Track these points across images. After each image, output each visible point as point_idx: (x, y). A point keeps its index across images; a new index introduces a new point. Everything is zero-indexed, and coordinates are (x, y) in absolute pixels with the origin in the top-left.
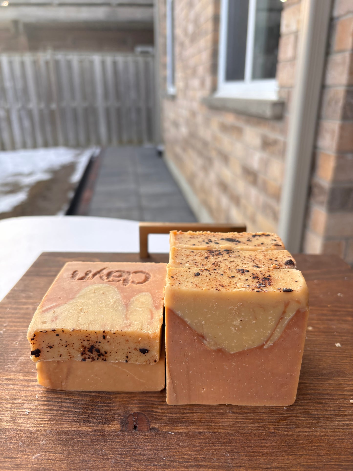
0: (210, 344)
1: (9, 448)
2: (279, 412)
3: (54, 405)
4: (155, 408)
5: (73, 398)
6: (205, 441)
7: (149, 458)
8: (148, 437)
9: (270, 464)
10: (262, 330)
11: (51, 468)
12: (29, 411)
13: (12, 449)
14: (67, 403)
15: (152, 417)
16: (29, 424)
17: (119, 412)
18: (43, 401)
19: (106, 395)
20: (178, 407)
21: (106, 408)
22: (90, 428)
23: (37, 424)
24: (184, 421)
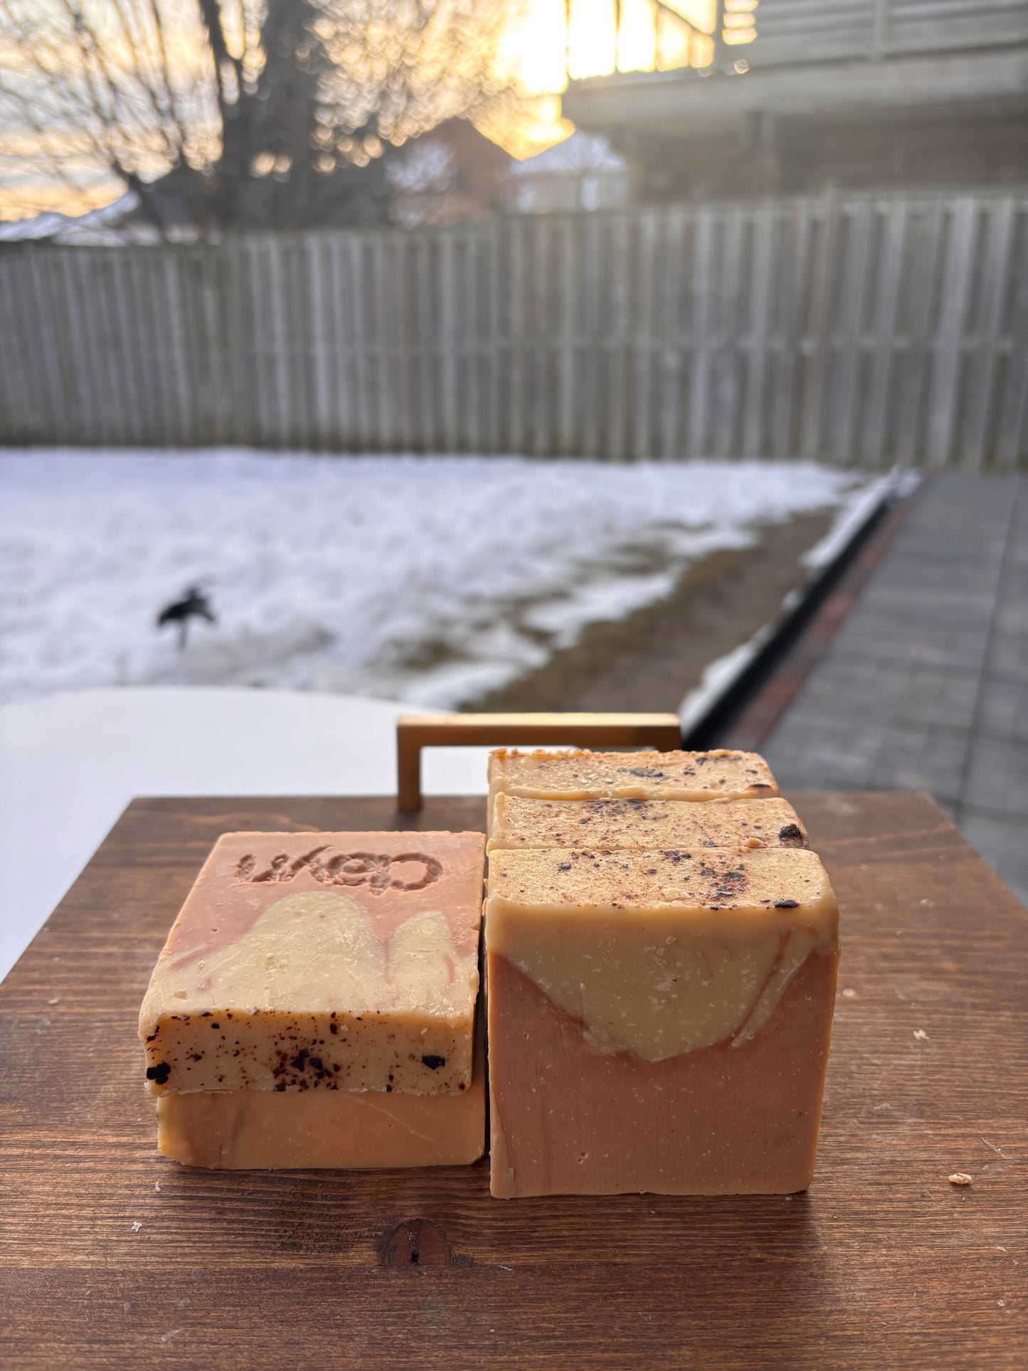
0: (597, 1041)
1: (97, 1319)
2: (773, 1208)
3: (204, 1208)
4: (461, 1206)
5: (250, 1187)
6: (590, 1285)
7: (455, 1331)
8: (447, 1281)
9: (753, 1337)
10: (725, 1003)
11: (211, 1362)
12: (140, 1225)
13: (106, 1321)
14: (238, 1200)
15: (456, 1230)
16: (145, 1256)
17: (371, 1220)
18: (174, 1198)
19: (336, 1179)
20: (520, 1203)
21: (337, 1212)
22: (301, 1261)
23: (165, 1256)
24: (537, 1237)
